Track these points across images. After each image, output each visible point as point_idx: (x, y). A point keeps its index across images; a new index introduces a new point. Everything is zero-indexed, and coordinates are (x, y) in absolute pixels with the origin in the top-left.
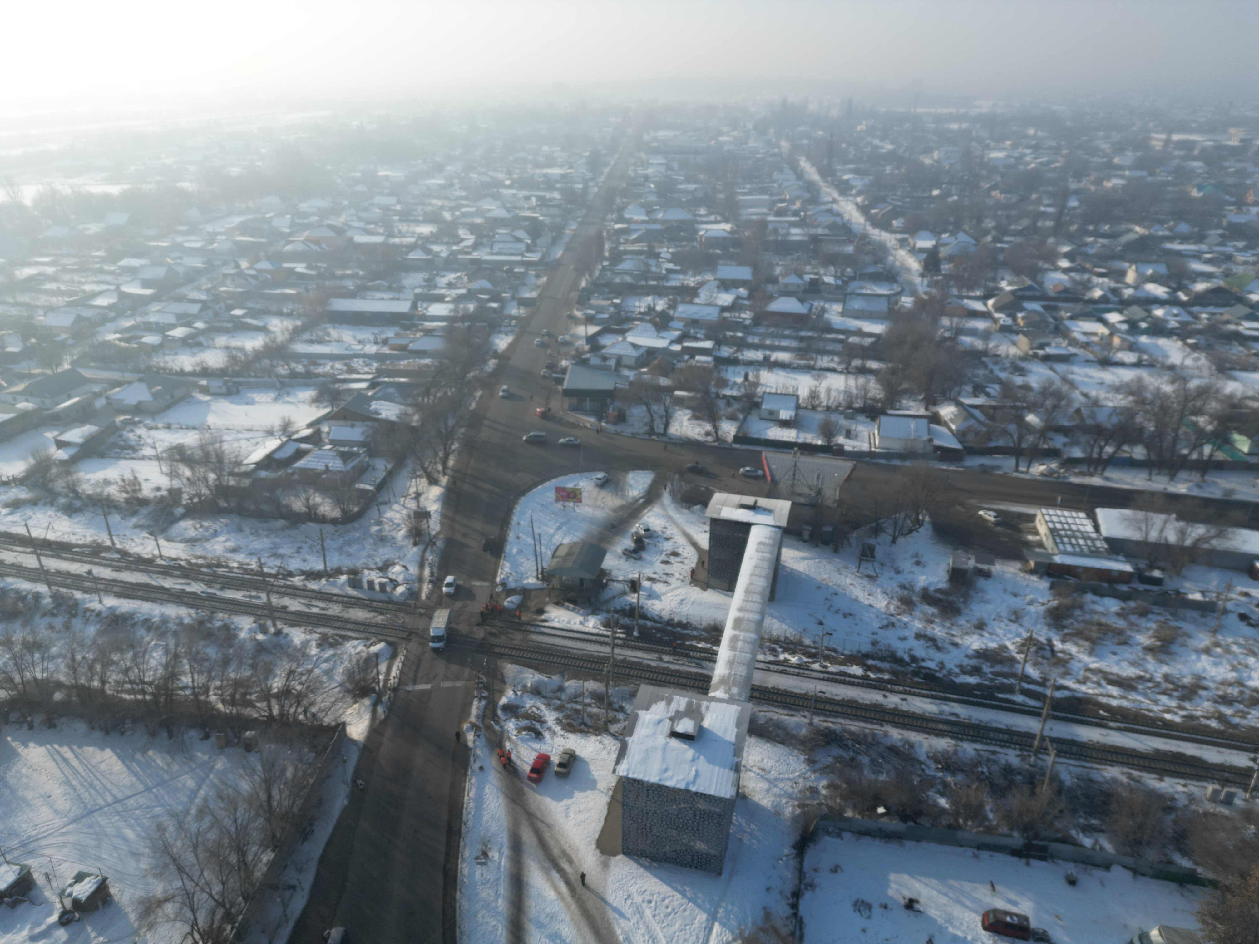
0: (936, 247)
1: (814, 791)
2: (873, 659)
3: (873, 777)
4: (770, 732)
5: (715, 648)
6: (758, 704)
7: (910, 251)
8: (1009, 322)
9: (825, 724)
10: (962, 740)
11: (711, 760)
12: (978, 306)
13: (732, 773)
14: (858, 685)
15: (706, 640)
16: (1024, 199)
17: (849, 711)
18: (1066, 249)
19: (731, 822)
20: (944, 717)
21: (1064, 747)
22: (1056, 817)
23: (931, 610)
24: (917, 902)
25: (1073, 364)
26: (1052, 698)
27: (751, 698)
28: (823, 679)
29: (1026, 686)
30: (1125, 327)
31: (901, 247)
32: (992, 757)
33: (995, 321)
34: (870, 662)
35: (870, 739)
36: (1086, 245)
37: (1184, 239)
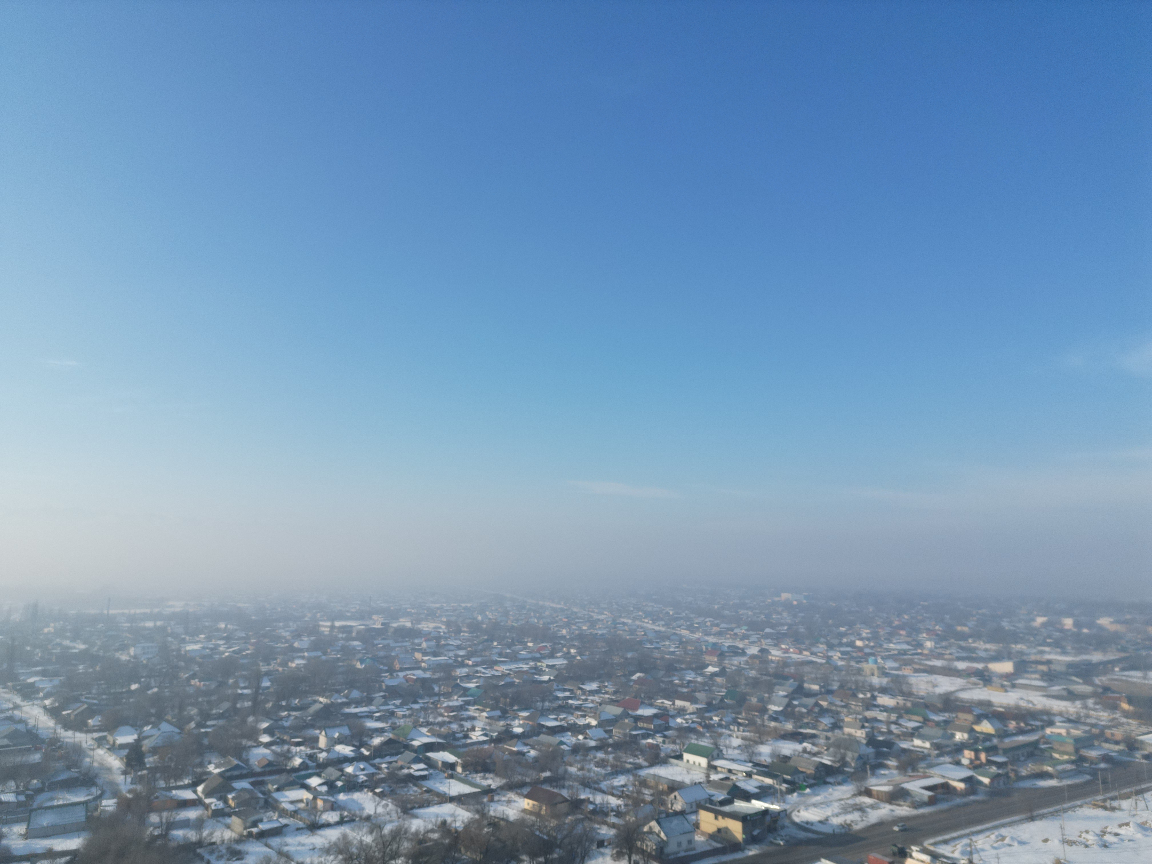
0: (138, 741)
7: (109, 749)
8: (221, 805)
12: (188, 795)
16: (222, 684)
18: (265, 725)
25: (285, 836)
30: (324, 789)
31: (99, 747)
33: (207, 807)
36: (281, 719)
37: (358, 703)
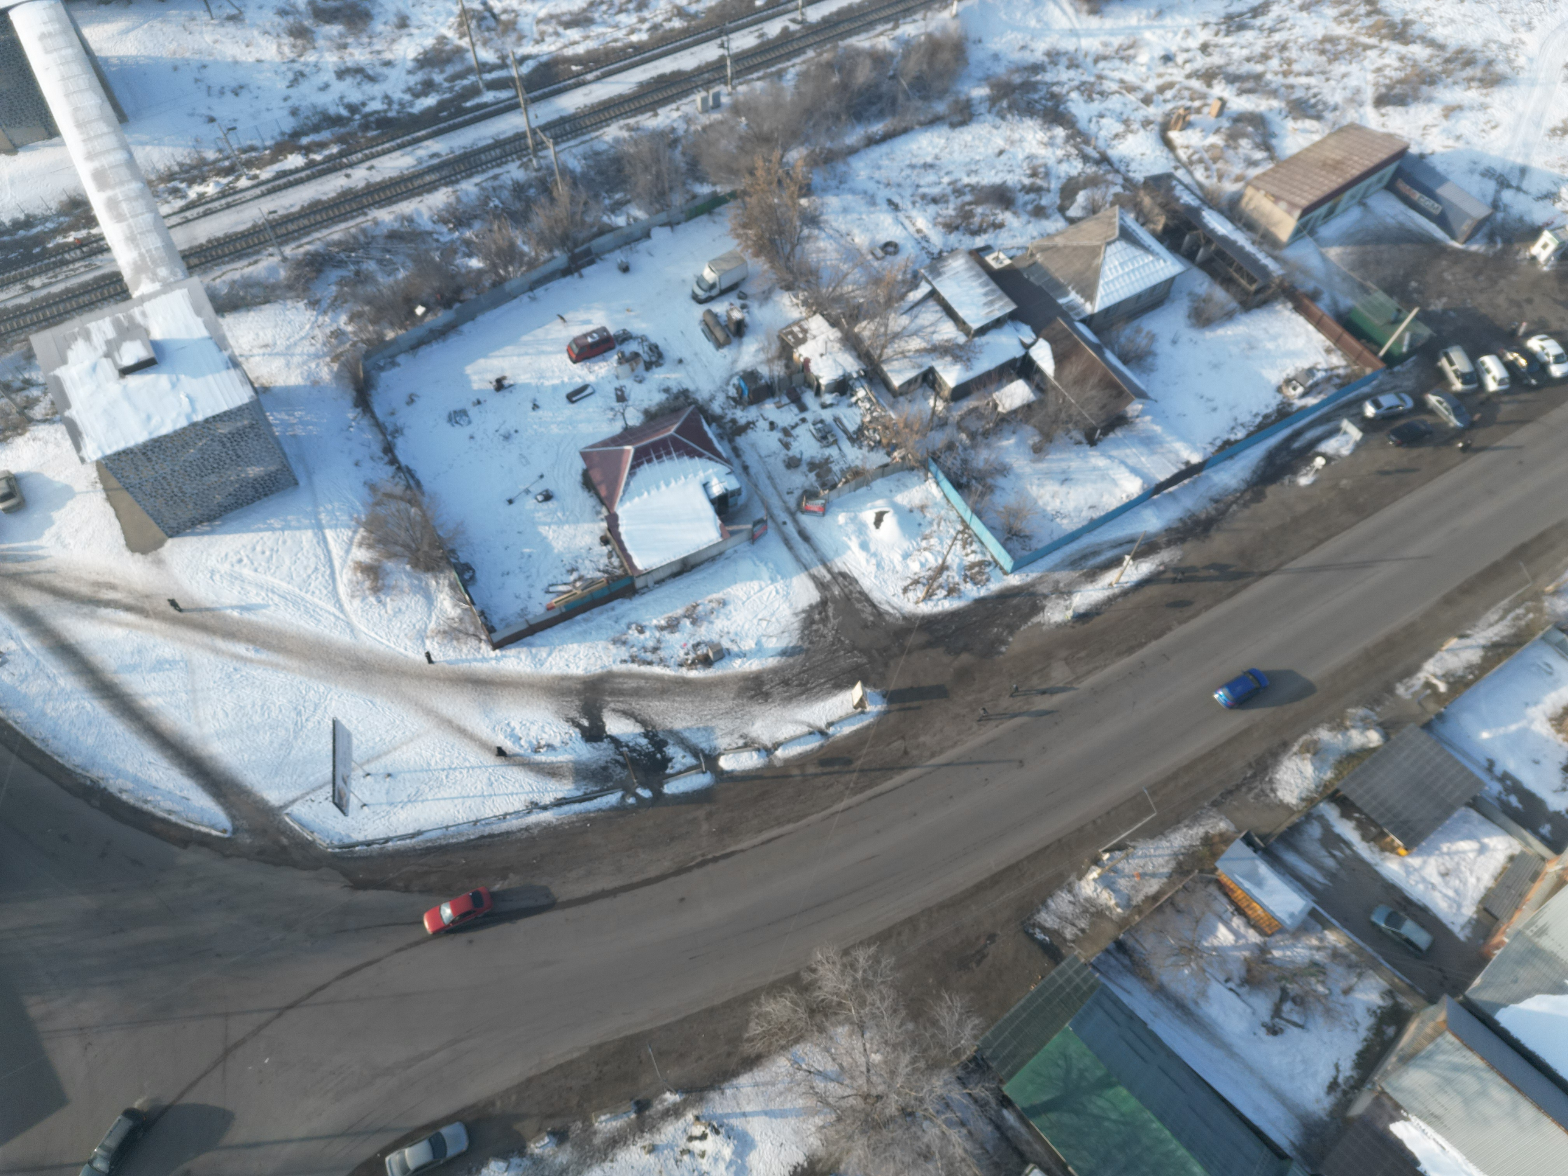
1: (338, 334)
2: (306, 134)
3: (391, 280)
4: (243, 298)
5: (94, 231)
6: (205, 272)
9: (302, 250)
10: (457, 182)
11: (196, 373)
13: (233, 372)
14: (309, 179)
15: (75, 227)
17: (319, 218)
19: (270, 425)
20: (425, 165)
21: (558, 130)
22: (583, 212)
23: (335, 29)
24: (504, 378)
26: (520, 78)
27: (191, 269)
28: (263, 195)
29: (488, 77)
32: (496, 183)
34: (305, 141)
35: (362, 238)
